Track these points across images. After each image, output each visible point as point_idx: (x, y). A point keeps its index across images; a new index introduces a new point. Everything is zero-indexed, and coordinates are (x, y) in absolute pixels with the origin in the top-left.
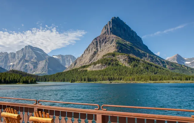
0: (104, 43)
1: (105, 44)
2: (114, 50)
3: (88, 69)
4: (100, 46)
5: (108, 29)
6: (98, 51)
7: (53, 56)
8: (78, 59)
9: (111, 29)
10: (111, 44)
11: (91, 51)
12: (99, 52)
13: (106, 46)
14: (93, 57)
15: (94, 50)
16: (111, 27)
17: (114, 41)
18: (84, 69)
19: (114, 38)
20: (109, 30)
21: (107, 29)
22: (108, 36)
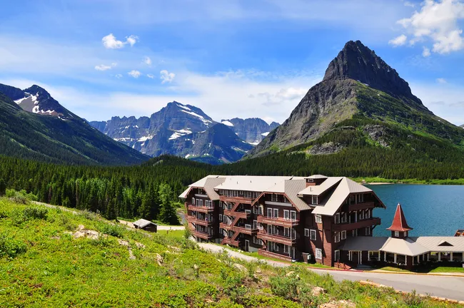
0: (331, 97)
1: (333, 98)
2: (353, 112)
3: (308, 152)
4: (324, 103)
5: (338, 68)
6: (318, 112)
7: (222, 121)
8: (278, 130)
9: (344, 67)
10: (346, 98)
11: (304, 113)
12: (321, 116)
13: (335, 103)
14: (310, 126)
15: (312, 111)
16: (345, 62)
17: (352, 93)
18: (299, 152)
19: (352, 85)
20: (341, 69)
21: (336, 68)
22: (338, 82)
